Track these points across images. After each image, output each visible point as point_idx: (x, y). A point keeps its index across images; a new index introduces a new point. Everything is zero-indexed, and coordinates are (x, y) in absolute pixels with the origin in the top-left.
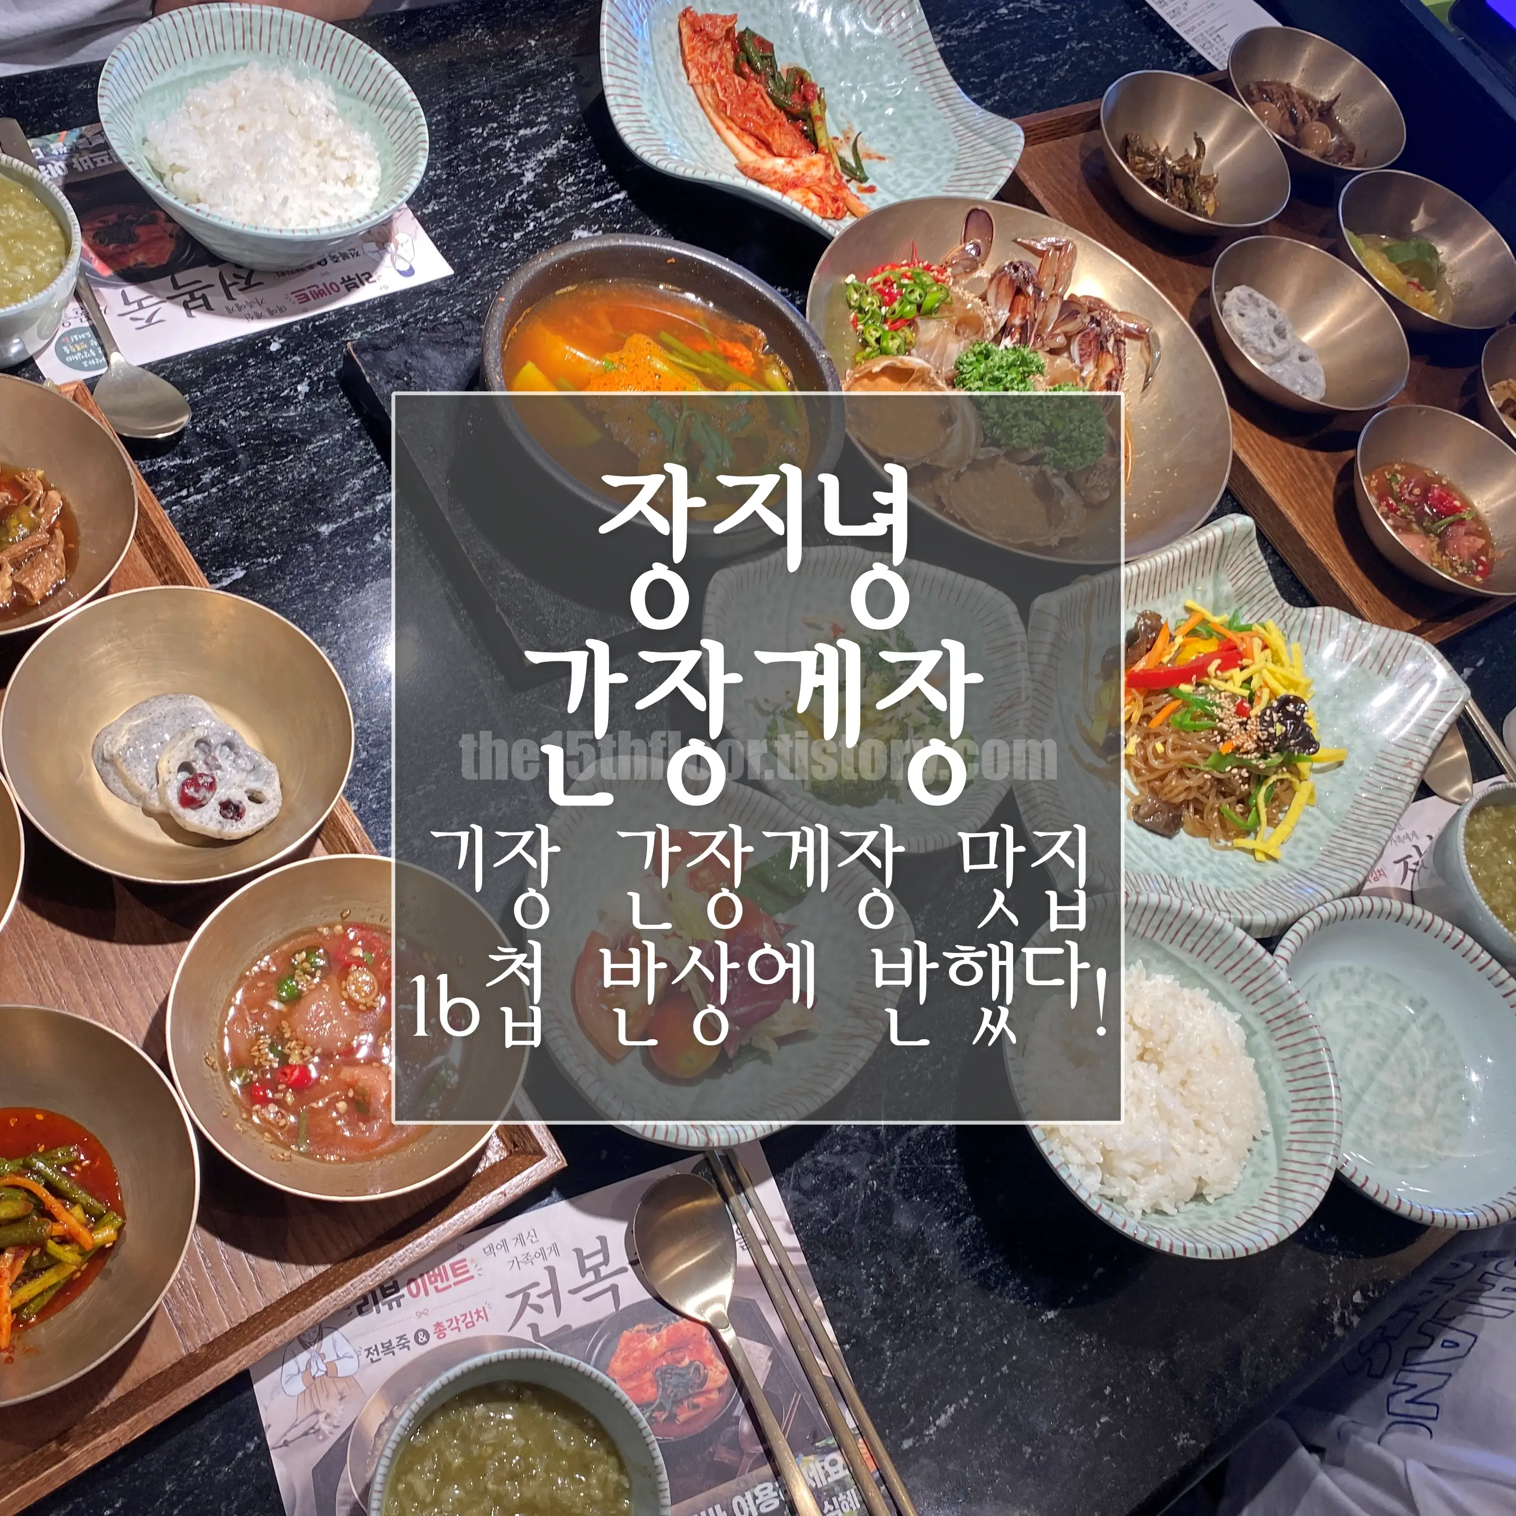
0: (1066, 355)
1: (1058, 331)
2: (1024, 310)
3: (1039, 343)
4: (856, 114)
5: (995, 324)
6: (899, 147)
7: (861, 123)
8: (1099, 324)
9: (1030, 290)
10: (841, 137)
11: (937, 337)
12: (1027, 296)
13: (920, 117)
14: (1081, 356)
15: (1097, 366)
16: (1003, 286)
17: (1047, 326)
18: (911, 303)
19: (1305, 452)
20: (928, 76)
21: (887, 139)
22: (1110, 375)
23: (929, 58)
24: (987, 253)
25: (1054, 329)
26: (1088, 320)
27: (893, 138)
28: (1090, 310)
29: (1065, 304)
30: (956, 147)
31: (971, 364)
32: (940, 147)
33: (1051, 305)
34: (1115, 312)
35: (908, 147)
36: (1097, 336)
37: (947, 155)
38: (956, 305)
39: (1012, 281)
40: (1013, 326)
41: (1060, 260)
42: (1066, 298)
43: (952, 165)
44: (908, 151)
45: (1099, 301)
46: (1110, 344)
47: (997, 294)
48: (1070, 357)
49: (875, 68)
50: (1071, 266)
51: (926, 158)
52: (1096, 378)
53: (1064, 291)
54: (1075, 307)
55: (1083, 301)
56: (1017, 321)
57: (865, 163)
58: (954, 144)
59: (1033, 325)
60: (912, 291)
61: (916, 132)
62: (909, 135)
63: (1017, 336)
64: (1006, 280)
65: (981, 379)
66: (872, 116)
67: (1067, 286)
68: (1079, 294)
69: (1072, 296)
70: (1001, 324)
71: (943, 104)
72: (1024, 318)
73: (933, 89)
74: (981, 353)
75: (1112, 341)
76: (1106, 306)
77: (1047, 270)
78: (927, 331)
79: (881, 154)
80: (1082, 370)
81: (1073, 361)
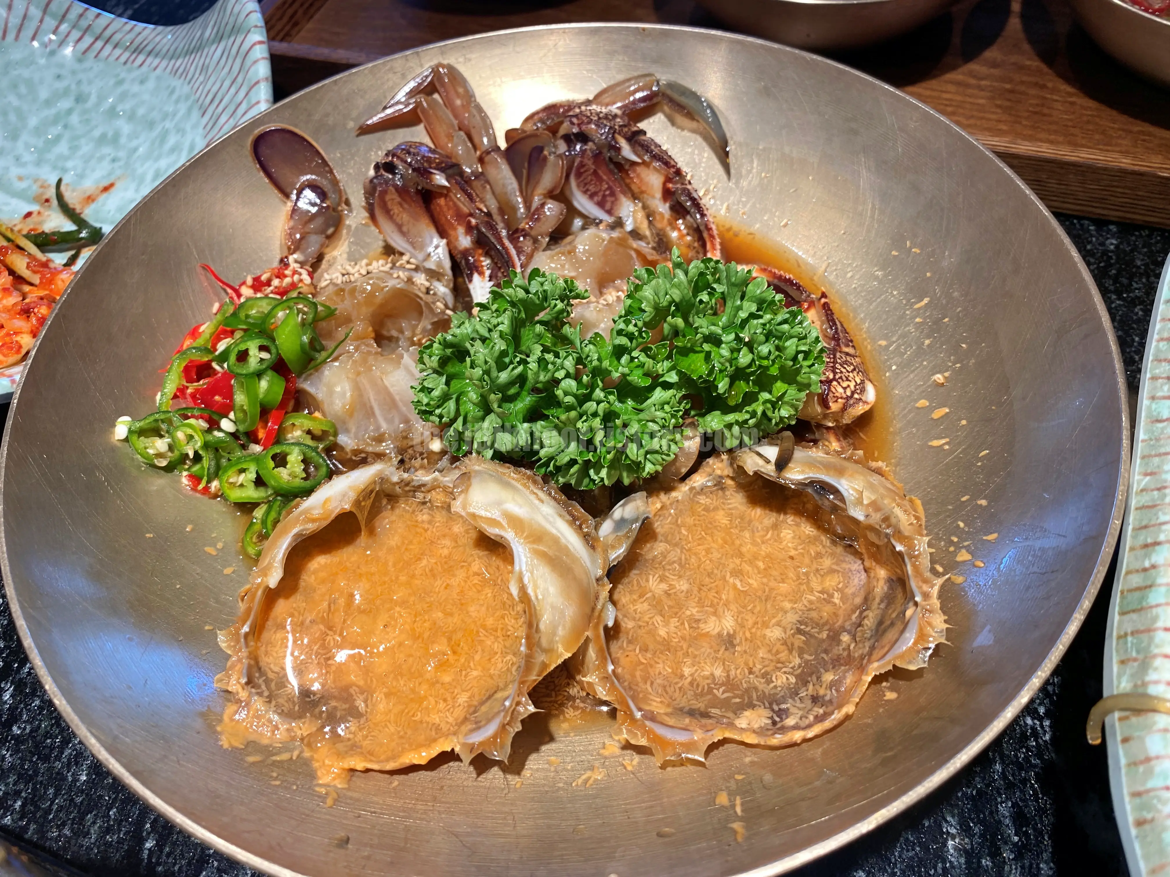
0: (578, 223)
1: (536, 200)
2: (462, 217)
3: (527, 245)
4: (38, 163)
5: (434, 275)
6: (122, 154)
7: (55, 168)
8: (583, 137)
9: (440, 179)
10: (35, 208)
11: (357, 388)
12: (444, 192)
13: (123, 97)
14: (601, 204)
15: (635, 197)
16: (396, 210)
17: (515, 209)
18: (259, 375)
19: (973, 66)
20: (99, 44)
21: (101, 159)
22: (667, 194)
23: (84, 23)
24: (335, 182)
25: (527, 204)
26: (562, 147)
27: (107, 150)
28: (553, 130)
29: (509, 154)
30: (186, 89)
31: (445, 398)
32: (170, 109)
33: (492, 173)
34: (588, 102)
35: (134, 143)
36: (597, 156)
37: (183, 108)
38: (343, 307)
39: (402, 191)
40: (466, 253)
41: (448, 103)
42: (503, 145)
43: (196, 114)
44: (135, 149)
45: (551, 109)
46: (627, 151)
47: (399, 227)
48: (589, 222)
49: (23, 90)
50: (469, 96)
51: (163, 137)
52: (650, 215)
53: (493, 139)
54: (527, 147)
55: (530, 127)
56: (465, 241)
57: (89, 214)
58: (182, 88)
59: (492, 227)
60: (243, 356)
61: (131, 117)
62: (126, 128)
63: (486, 262)
64: (392, 197)
65: (487, 410)
66: (63, 148)
67: (487, 125)
68: (517, 124)
69: (509, 134)
70: (447, 264)
71: (141, 58)
72: (469, 229)
73: (118, 52)
74: (444, 362)
75: (623, 143)
76: (570, 106)
77: (441, 131)
78: (331, 393)
79: (106, 183)
80: (619, 224)
81: (596, 223)
